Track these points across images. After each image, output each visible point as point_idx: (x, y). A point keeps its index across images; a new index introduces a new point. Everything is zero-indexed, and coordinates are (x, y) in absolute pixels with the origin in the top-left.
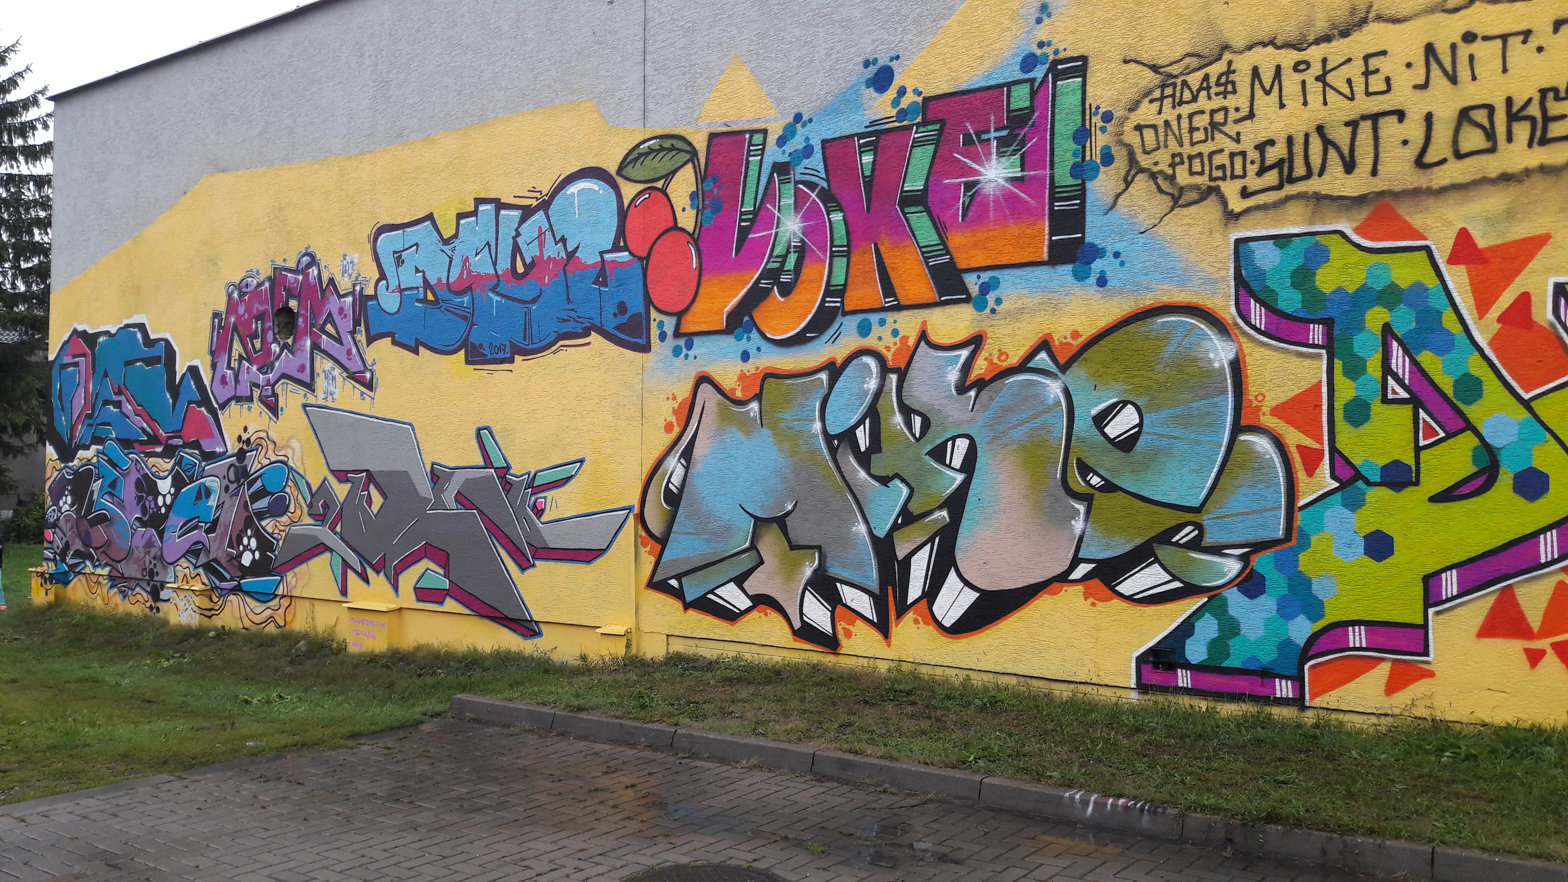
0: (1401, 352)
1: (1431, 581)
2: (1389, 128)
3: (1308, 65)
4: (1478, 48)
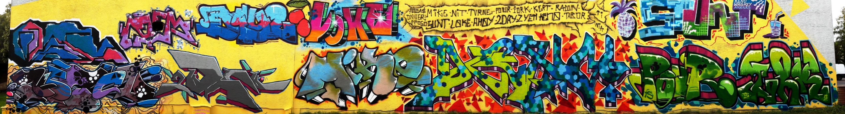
0: (448, 55)
1: (451, 89)
2: (447, 21)
3: (436, 10)
4: (459, 12)
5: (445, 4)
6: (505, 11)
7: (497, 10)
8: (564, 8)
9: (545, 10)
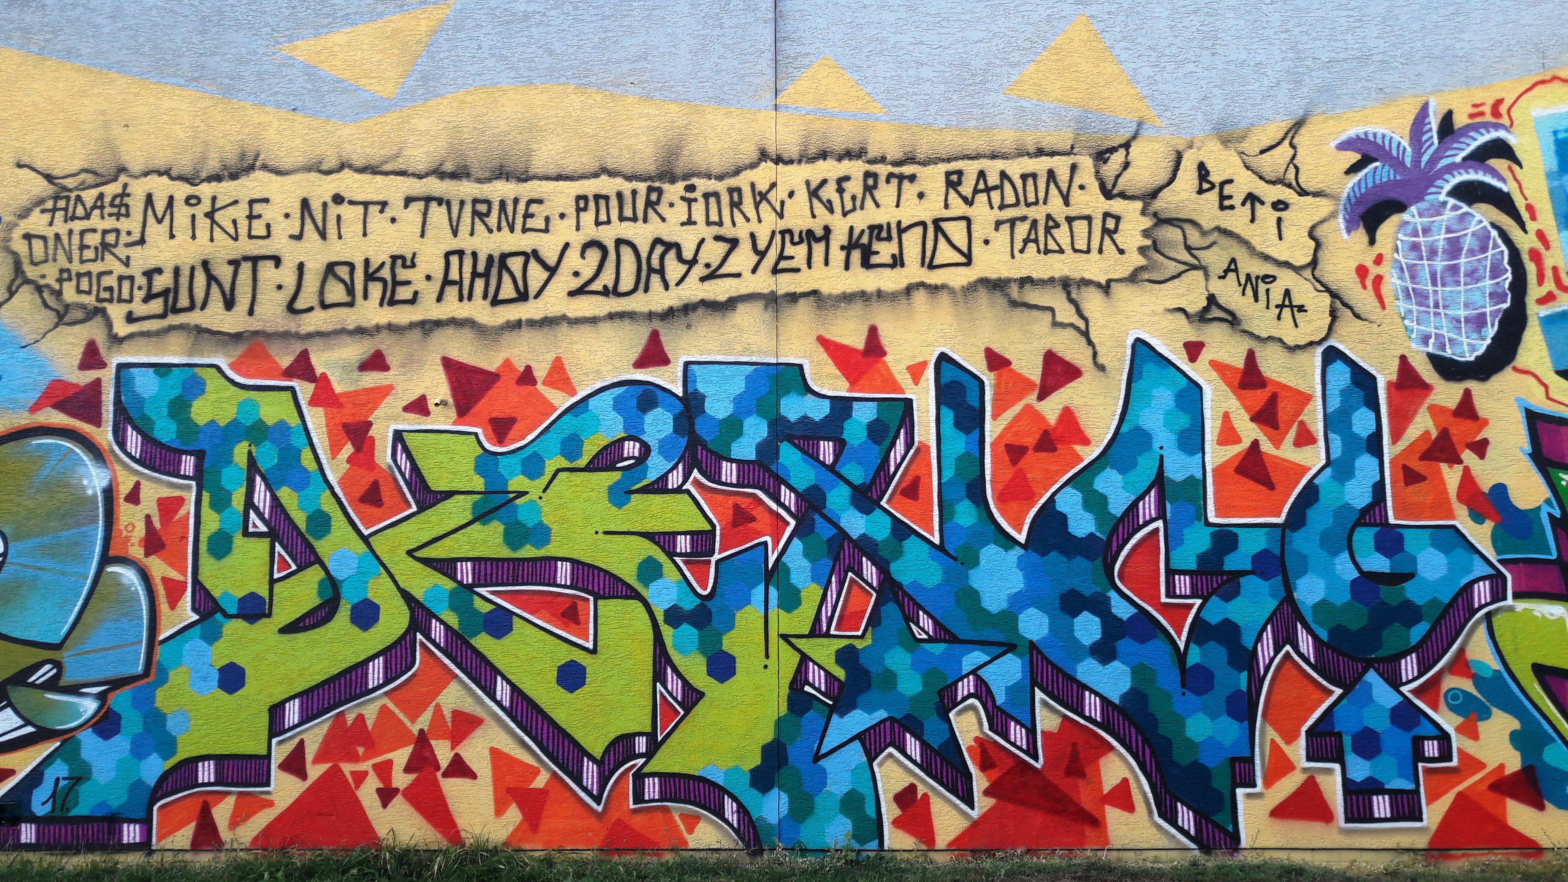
0: (263, 487)
1: (276, 711)
2: (267, 270)
3: (199, 201)
4: (345, 210)
5: (256, 160)
6: (628, 213)
7: (579, 210)
8: (995, 188)
9: (878, 205)
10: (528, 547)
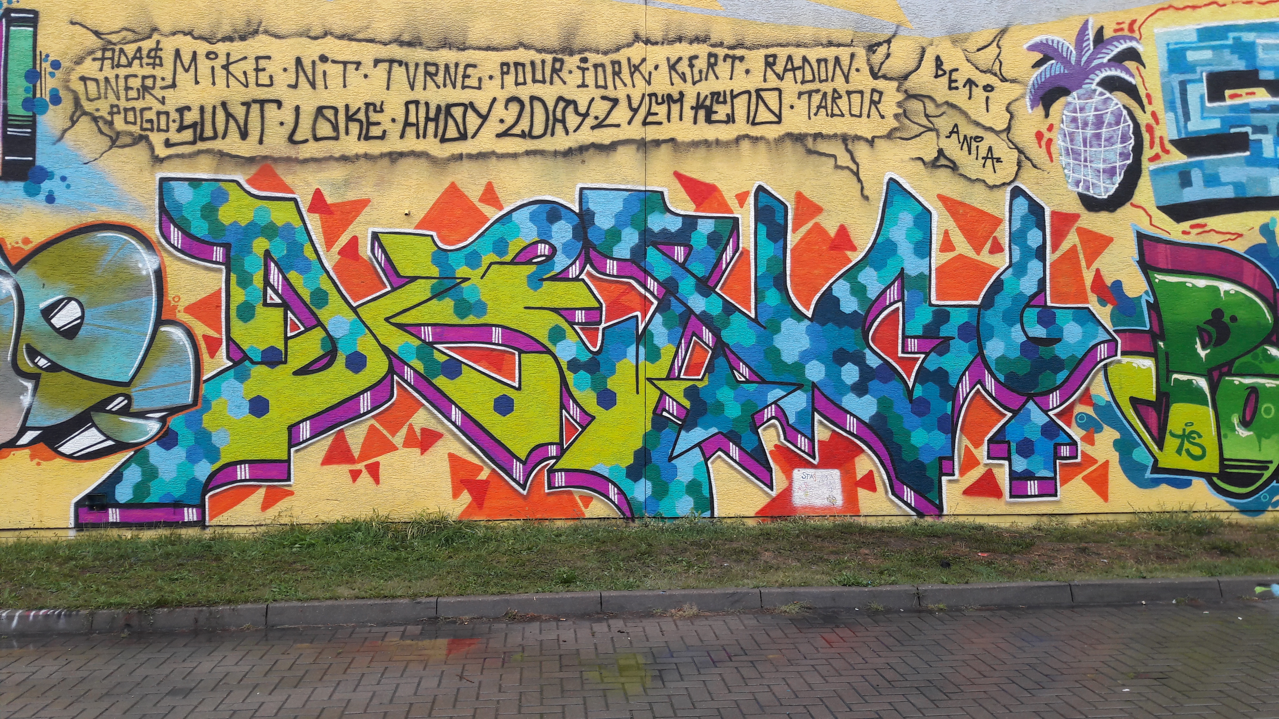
0: (276, 270)
1: (293, 429)
2: (271, 112)
3: (217, 56)
4: (329, 67)
5: (259, 26)
6: (539, 77)
7: (503, 73)
8: (799, 68)
9: (717, 78)
10: (471, 316)
